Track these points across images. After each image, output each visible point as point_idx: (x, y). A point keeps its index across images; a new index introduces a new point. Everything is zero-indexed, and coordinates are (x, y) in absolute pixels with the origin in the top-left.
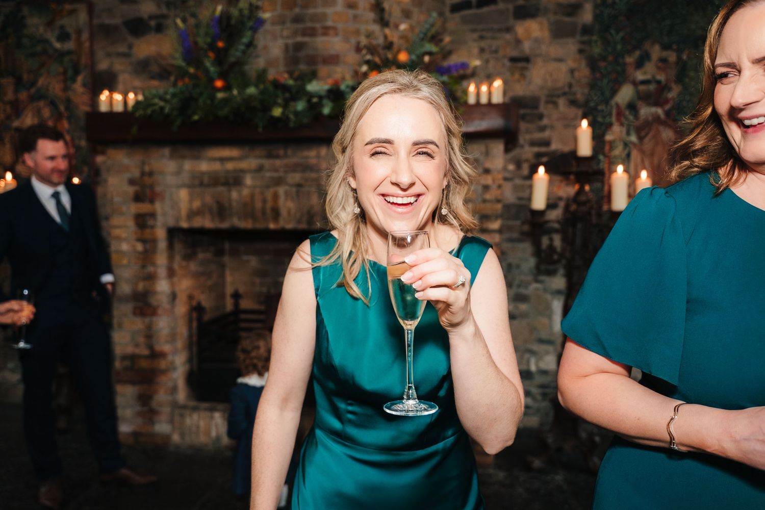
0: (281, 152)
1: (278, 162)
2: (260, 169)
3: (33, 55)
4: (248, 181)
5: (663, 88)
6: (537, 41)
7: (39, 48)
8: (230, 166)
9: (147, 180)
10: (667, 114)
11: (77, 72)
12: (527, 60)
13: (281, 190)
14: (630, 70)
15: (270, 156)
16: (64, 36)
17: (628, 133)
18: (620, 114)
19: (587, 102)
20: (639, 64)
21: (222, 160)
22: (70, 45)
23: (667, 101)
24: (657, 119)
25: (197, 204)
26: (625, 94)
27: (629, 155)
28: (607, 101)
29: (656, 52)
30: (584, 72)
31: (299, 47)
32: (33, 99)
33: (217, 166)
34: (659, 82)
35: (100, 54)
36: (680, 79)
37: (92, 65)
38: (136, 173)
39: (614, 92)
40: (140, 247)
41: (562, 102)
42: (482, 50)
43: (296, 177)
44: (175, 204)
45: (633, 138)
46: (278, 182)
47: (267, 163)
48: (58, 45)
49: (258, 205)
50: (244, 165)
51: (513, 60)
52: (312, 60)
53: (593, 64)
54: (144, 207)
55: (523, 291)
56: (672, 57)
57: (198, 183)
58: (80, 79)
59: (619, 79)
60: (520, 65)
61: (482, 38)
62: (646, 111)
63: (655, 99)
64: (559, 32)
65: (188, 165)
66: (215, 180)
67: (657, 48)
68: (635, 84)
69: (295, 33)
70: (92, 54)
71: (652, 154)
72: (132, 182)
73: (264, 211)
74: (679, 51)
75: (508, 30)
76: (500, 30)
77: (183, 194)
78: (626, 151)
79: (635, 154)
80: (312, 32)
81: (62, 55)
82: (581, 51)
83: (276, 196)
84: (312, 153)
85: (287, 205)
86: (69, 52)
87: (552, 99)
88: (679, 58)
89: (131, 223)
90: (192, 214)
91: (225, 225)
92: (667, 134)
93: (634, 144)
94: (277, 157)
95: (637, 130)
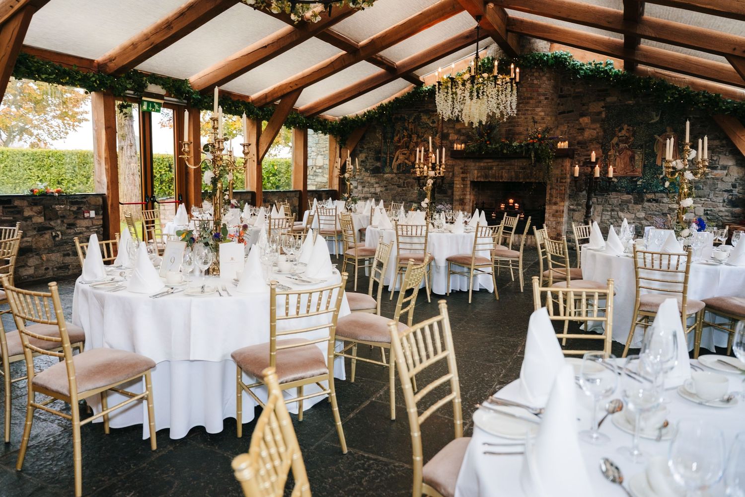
0: (504, 161)
1: (503, 163)
2: (498, 165)
3: (423, 128)
4: (494, 168)
5: (628, 138)
6: (587, 123)
7: (425, 126)
8: (489, 164)
9: (466, 168)
10: (629, 146)
11: (437, 133)
12: (583, 129)
13: (504, 171)
14: (617, 133)
16: (433, 122)
17: (616, 152)
18: (613, 146)
19: (603, 142)
20: (620, 131)
21: (487, 163)
22: (435, 125)
23: (629, 142)
24: (626, 148)
25: (479, 174)
26: (615, 140)
28: (609, 143)
29: (626, 127)
30: (601, 134)
31: (510, 130)
32: (422, 141)
33: (486, 164)
34: (627, 136)
35: (444, 128)
36: (633, 135)
37: (443, 131)
38: (463, 166)
39: (611, 140)
40: (462, 186)
41: (594, 142)
42: (568, 126)
43: (508, 167)
44: (473, 174)
45: (617, 154)
46: (503, 169)
47: (500, 163)
48: (431, 125)
49: (497, 175)
50: (494, 164)
51: (578, 129)
52: (514, 134)
53: (605, 131)
54: (464, 175)
55: (579, 202)
56: (631, 129)
57: (480, 169)
58: (438, 135)
59: (614, 135)
60: (581, 131)
61: (568, 123)
62: (622, 146)
63: (626, 141)
64: (593, 121)
65: (477, 164)
66: (485, 168)
67: (626, 125)
68: (618, 137)
69: (509, 126)
70: (442, 127)
71: (624, 159)
72: (461, 168)
73: (498, 176)
74: (633, 127)
75: (577, 120)
76: (575, 120)
77: (476, 172)
79: (618, 159)
80: (514, 126)
81: (433, 128)
82: (601, 127)
83: (502, 172)
85: (505, 175)
86: (435, 127)
87: (591, 141)
88: (633, 129)
89: (460, 179)
90: (478, 177)
91: (487, 180)
92: (629, 153)
95: (619, 152)
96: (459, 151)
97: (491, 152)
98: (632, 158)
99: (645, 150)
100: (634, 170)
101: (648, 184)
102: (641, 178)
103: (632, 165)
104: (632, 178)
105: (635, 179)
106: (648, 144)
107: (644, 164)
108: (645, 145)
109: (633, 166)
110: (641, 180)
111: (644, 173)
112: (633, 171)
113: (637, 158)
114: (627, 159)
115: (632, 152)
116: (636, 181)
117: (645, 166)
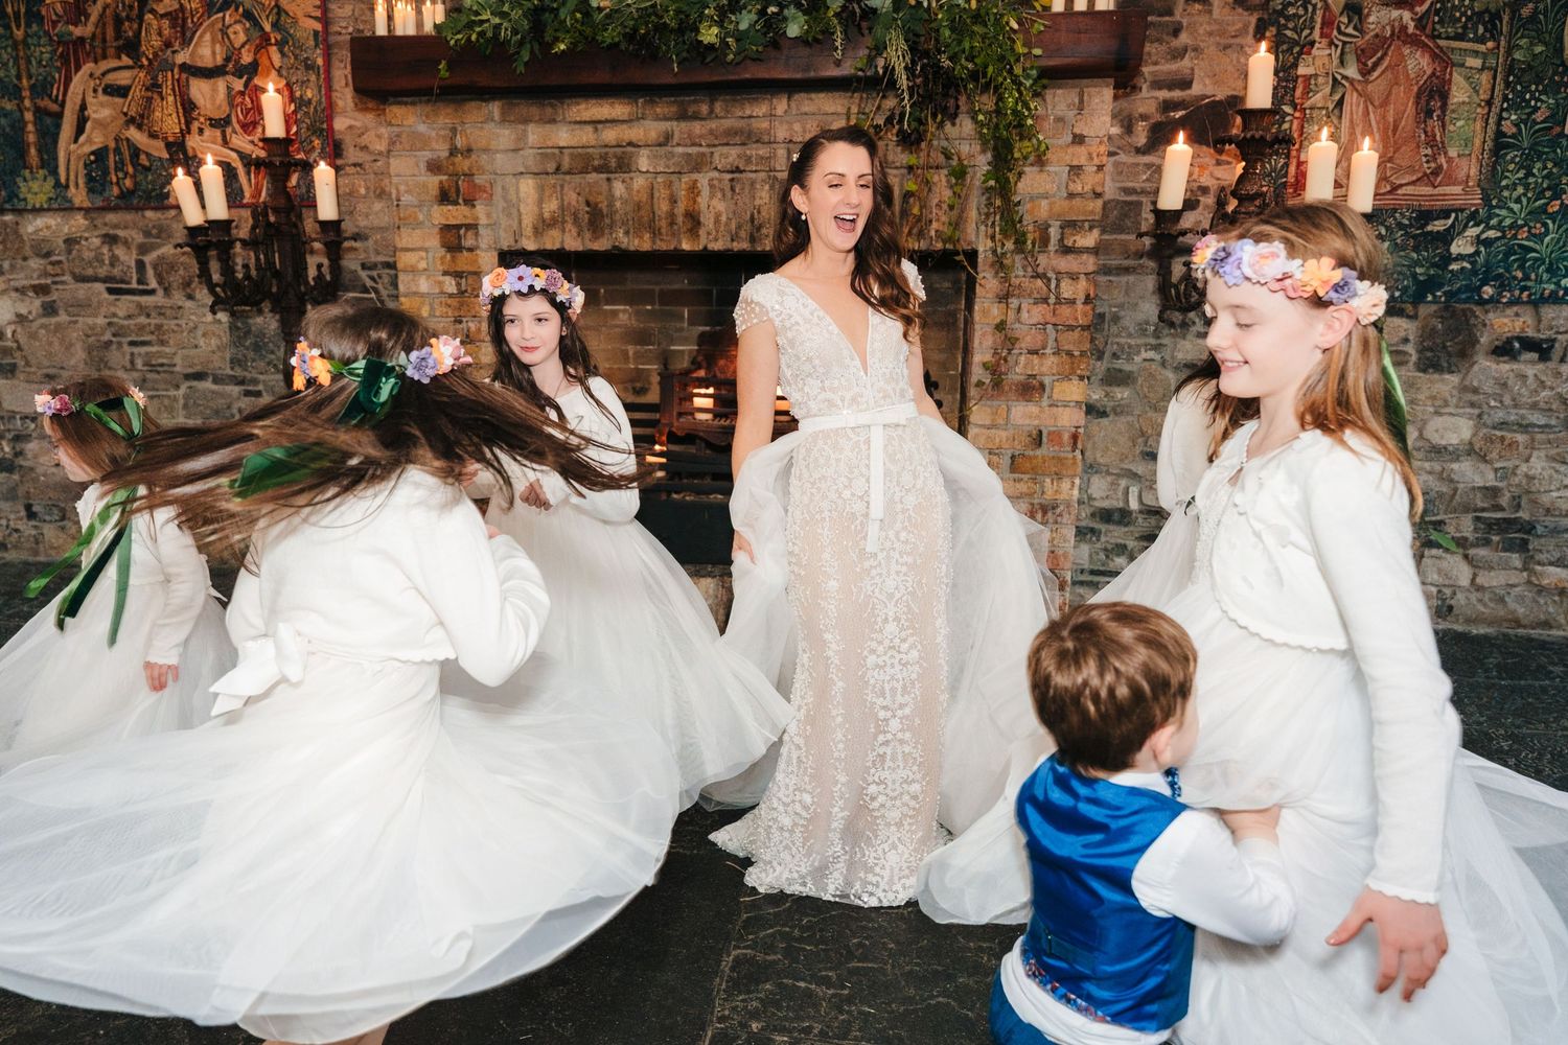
0: (704, 109)
1: (697, 128)
2: (666, 140)
4: (643, 162)
8: (610, 135)
9: (463, 164)
10: (1420, 22)
13: (703, 180)
15: (682, 116)
17: (1342, 63)
18: (1327, 23)
21: (595, 123)
24: (1400, 34)
25: (551, 206)
27: (1340, 104)
33: (586, 136)
38: (441, 150)
40: (450, 285)
43: (730, 155)
44: (512, 208)
45: (1352, 71)
46: (697, 164)
47: (679, 128)
49: (663, 207)
50: (634, 133)
54: (457, 214)
55: (1123, 365)
57: (557, 167)
62: (1379, 17)
65: (534, 134)
66: (584, 163)
71: (1385, 103)
72: (434, 167)
73: (671, 216)
77: (528, 187)
78: (1337, 97)
79: (1352, 99)
83: (693, 189)
84: (761, 109)
85: (714, 207)
89: (434, 242)
90: (543, 226)
91: (602, 245)
92: (1418, 63)
93: (1351, 81)
94: (696, 117)
95: (1362, 55)
96: (406, 40)
97: (610, 35)
98: (1433, 97)
99: (1509, 51)
100: (1436, 172)
101: (1509, 252)
102: (1473, 217)
103: (1431, 142)
104: (1426, 216)
105: (1438, 226)
106: (1526, 11)
107: (1499, 134)
108: (1514, 12)
109: (1437, 147)
110: (1473, 232)
111: (1491, 185)
112: (1432, 177)
113: (1459, 93)
114: (1404, 104)
115: (1438, 56)
116: (1446, 238)
117: (1500, 144)
